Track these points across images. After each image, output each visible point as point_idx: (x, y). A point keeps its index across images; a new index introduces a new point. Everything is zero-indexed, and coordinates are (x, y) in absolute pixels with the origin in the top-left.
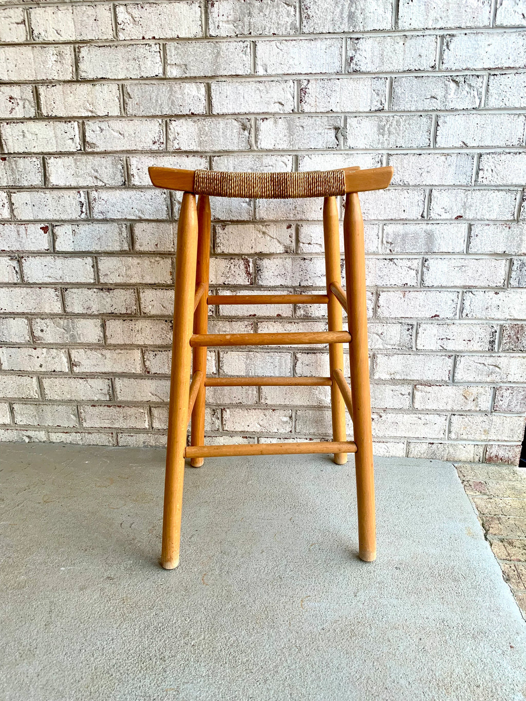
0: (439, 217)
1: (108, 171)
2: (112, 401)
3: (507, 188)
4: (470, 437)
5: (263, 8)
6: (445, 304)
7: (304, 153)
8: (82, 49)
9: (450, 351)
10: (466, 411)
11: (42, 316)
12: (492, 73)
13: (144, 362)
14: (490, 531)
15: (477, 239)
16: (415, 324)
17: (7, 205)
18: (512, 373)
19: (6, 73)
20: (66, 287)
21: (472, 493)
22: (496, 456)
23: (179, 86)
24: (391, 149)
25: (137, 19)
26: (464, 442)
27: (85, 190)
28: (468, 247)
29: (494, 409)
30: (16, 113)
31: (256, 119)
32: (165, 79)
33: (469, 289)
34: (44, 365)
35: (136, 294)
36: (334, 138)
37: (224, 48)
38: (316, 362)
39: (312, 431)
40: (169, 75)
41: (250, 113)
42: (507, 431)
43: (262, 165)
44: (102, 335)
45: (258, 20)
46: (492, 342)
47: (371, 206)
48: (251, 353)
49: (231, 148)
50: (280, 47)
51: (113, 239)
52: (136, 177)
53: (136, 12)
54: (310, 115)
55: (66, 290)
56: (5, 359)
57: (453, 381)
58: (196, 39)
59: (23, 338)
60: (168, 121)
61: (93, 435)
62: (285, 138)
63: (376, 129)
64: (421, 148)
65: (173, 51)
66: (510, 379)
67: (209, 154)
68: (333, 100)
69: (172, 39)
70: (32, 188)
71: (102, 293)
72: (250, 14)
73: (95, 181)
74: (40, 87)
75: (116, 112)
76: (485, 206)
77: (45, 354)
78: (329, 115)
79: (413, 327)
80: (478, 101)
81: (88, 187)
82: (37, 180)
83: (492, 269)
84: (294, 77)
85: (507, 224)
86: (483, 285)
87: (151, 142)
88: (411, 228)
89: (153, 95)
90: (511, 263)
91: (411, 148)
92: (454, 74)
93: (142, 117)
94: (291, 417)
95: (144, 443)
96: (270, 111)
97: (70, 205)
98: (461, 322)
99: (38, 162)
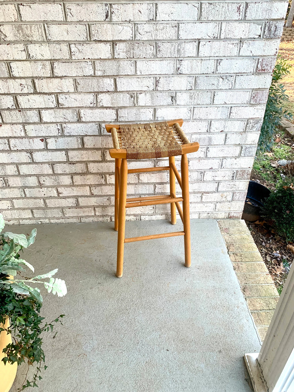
0: (214, 131)
1: (70, 115)
2: (78, 206)
3: (241, 120)
4: (223, 210)
5: (139, 47)
6: (215, 164)
7: (158, 107)
8: (54, 63)
9: (216, 181)
10: (222, 201)
11: (44, 175)
12: (237, 75)
13: (91, 191)
14: (230, 250)
15: (229, 139)
16: (203, 171)
17: (23, 131)
18: (240, 187)
19: (18, 73)
20: (54, 163)
21: (223, 234)
22: (233, 216)
23: (101, 80)
24: (195, 105)
25: (81, 50)
26: (221, 212)
27: (60, 123)
28: (225, 142)
29: (233, 200)
30: (24, 91)
31: (137, 93)
32: (95, 76)
33: (225, 158)
34: (46, 194)
35: (86, 165)
36: (171, 101)
37: (122, 63)
38: (164, 187)
39: (162, 212)
40: (96, 74)
41: (134, 91)
42: (237, 207)
43: (140, 113)
44: (71, 181)
45: (137, 52)
46: (233, 177)
47: (186, 128)
48: (137, 185)
49: (126, 105)
50: (147, 63)
51: (75, 143)
52: (84, 118)
53: (80, 47)
54: (161, 92)
55: (54, 164)
56: (28, 193)
57: (217, 191)
58: (109, 59)
59: (35, 184)
60: (97, 94)
61: (70, 219)
62: (150, 101)
63: (189, 97)
64: (208, 105)
65: (98, 64)
66: (239, 189)
67: (116, 108)
68: (170, 85)
69: (98, 59)
70: (34, 123)
71: (70, 165)
72: (133, 49)
73: (64, 120)
74: (35, 80)
75: (72, 90)
76: (233, 126)
77: (46, 190)
78: (169, 91)
79: (202, 173)
80: (231, 86)
81: (61, 122)
82: (37, 120)
83: (234, 150)
84: (154, 76)
85: (241, 133)
86: (230, 156)
87: (90, 103)
88: (203, 136)
89: (90, 83)
90: (242, 147)
91: (203, 105)
92: (222, 75)
93: (85, 92)
94: (153, 208)
95: (92, 220)
96: (143, 90)
97: (53, 130)
98: (222, 170)
99: (37, 112)
